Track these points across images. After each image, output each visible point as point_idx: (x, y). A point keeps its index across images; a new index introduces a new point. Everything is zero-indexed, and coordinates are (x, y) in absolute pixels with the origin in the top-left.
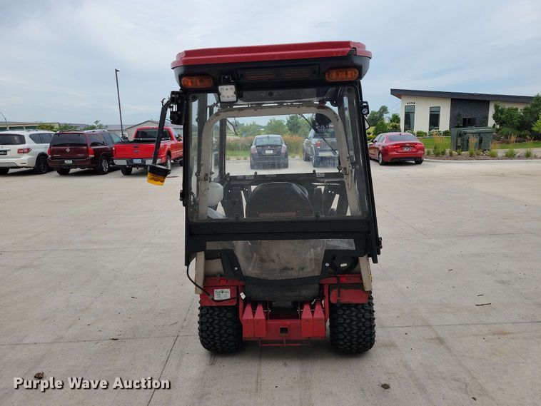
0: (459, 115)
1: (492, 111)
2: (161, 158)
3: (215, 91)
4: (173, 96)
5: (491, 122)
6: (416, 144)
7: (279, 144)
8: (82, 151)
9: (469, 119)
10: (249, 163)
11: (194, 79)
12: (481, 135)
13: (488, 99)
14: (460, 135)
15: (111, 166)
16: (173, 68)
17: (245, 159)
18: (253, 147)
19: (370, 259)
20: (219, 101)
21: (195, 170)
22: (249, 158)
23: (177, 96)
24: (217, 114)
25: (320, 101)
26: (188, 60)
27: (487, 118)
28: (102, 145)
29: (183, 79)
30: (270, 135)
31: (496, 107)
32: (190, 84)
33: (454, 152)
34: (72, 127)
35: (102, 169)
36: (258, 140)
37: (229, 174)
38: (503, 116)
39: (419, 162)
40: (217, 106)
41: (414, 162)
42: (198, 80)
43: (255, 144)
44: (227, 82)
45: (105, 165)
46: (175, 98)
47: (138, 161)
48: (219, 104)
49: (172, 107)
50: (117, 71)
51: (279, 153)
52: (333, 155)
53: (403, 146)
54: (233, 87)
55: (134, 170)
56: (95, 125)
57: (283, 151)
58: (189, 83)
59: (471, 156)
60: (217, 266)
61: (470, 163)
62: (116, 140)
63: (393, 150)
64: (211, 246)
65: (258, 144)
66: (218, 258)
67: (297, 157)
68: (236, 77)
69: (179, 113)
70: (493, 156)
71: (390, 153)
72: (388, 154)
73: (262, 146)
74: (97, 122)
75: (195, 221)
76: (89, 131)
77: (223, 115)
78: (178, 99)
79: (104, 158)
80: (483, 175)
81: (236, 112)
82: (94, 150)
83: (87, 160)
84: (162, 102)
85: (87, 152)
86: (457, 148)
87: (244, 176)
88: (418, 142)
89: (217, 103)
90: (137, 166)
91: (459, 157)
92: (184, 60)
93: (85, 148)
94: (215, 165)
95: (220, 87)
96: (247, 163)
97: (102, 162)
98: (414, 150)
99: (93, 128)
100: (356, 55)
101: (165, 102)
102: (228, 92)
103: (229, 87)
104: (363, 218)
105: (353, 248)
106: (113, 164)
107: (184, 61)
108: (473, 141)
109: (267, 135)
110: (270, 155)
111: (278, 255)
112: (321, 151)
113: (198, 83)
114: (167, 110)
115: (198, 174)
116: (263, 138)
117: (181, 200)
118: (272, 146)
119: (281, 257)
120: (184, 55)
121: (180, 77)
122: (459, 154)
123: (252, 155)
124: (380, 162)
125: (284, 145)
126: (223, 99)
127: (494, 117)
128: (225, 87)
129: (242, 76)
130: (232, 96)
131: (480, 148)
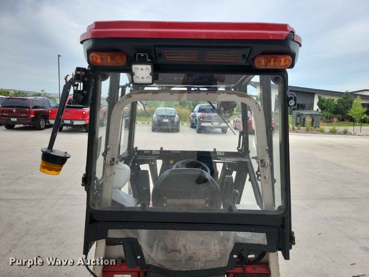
1: (316, 100)
2: (86, 120)
3: (129, 70)
4: (79, 73)
5: (316, 107)
7: (173, 115)
8: (25, 112)
9: (301, 104)
10: (151, 127)
11: (104, 55)
12: (313, 116)
13: (314, 92)
14: (299, 116)
15: (47, 124)
16: (82, 43)
17: (148, 123)
18: (155, 115)
19: (280, 253)
20: (132, 81)
21: (102, 150)
22: (151, 123)
23: (84, 73)
24: (129, 96)
25: (226, 88)
26: (98, 32)
27: (313, 104)
28: (41, 108)
29: (92, 54)
30: (167, 108)
31: (319, 98)
32: (99, 61)
33: (296, 128)
34: (24, 93)
35: (40, 126)
36: (158, 111)
37: (136, 148)
38: (324, 104)
40: (129, 86)
42: (109, 57)
43: (156, 114)
44: (142, 61)
45: (42, 123)
46: (80, 74)
47: (68, 122)
48: (131, 85)
49: (77, 85)
50: (59, 56)
51: (173, 122)
52: (211, 125)
54: (149, 67)
55: (65, 128)
56: (41, 92)
57: (176, 120)
58: (98, 59)
59: (307, 131)
60: (119, 251)
61: (307, 135)
62: (53, 105)
64: (113, 234)
65: (158, 114)
66: (121, 244)
67: (186, 124)
68: (153, 55)
69: (85, 92)
70: (322, 132)
73: (162, 116)
74: (43, 91)
75: (97, 208)
76: (32, 97)
77: (135, 97)
78: (84, 77)
79: (43, 118)
80: (318, 146)
81: (150, 94)
82: (35, 111)
83: (29, 119)
84: (66, 79)
85: (30, 113)
86: (297, 124)
87: (151, 151)
89: (130, 84)
90: (67, 125)
91: (299, 131)
92: (94, 32)
93: (28, 110)
94: (125, 127)
95: (134, 67)
96: (149, 127)
97: (40, 121)
99: (39, 95)
100: (293, 40)
101: (69, 79)
102: (143, 72)
103: (144, 67)
104: (279, 213)
105: (265, 243)
106: (49, 122)
107: (94, 34)
108: (308, 120)
109: (165, 108)
110: (167, 123)
111: (184, 246)
112: (203, 122)
113: (109, 61)
114: (70, 88)
115: (105, 154)
116: (162, 110)
117: (83, 185)
118: (168, 117)
119: (187, 247)
120: (94, 27)
121: (89, 52)
122: (299, 129)
123: (153, 122)
125: (177, 116)
126: (136, 80)
127: (318, 104)
128: (139, 67)
129: (160, 55)
130: (147, 77)
131: (312, 125)
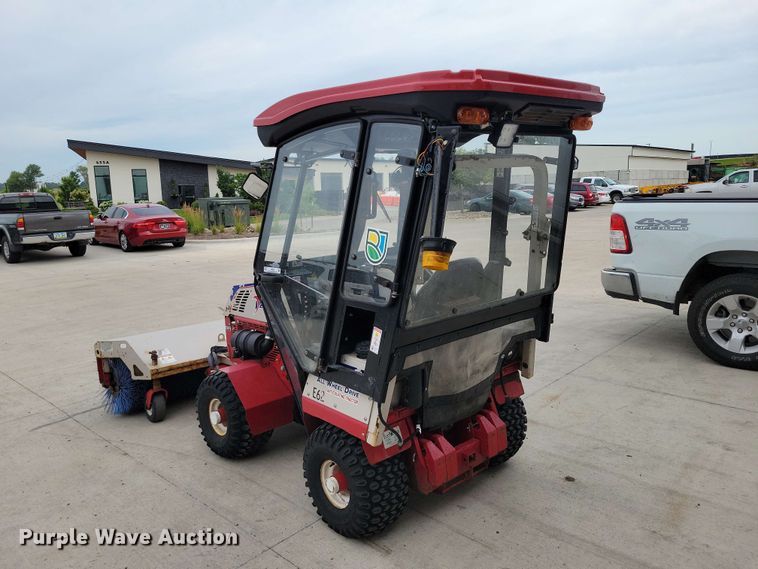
0: (173, 182)
1: (214, 178)
5: (213, 191)
6: (176, 219)
13: (206, 163)
27: (207, 186)
31: (220, 173)
39: (178, 243)
41: (171, 244)
52: (50, 240)
53: (158, 222)
54: (516, 127)
59: (238, 233)
63: (146, 228)
71: (141, 234)
72: (137, 235)
88: (177, 216)
95: (505, 126)
98: (176, 228)
102: (508, 133)
103: (512, 127)
105: (533, 328)
124: (125, 246)
128: (508, 126)
